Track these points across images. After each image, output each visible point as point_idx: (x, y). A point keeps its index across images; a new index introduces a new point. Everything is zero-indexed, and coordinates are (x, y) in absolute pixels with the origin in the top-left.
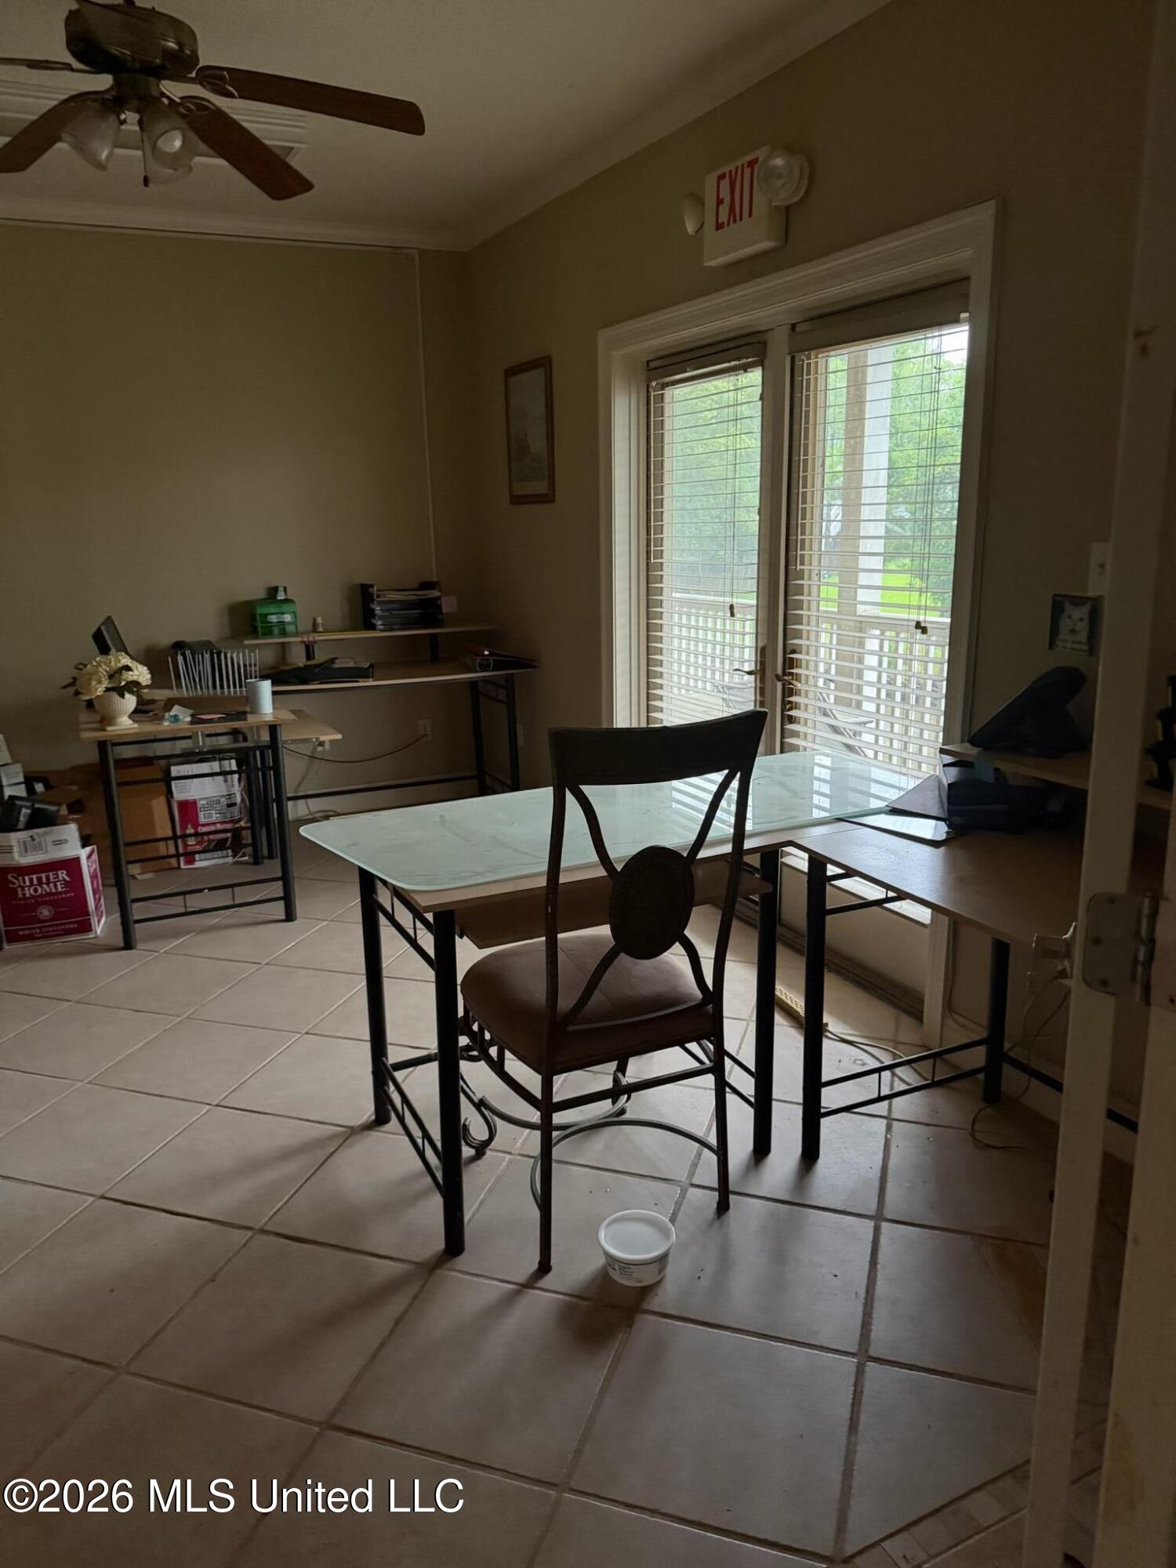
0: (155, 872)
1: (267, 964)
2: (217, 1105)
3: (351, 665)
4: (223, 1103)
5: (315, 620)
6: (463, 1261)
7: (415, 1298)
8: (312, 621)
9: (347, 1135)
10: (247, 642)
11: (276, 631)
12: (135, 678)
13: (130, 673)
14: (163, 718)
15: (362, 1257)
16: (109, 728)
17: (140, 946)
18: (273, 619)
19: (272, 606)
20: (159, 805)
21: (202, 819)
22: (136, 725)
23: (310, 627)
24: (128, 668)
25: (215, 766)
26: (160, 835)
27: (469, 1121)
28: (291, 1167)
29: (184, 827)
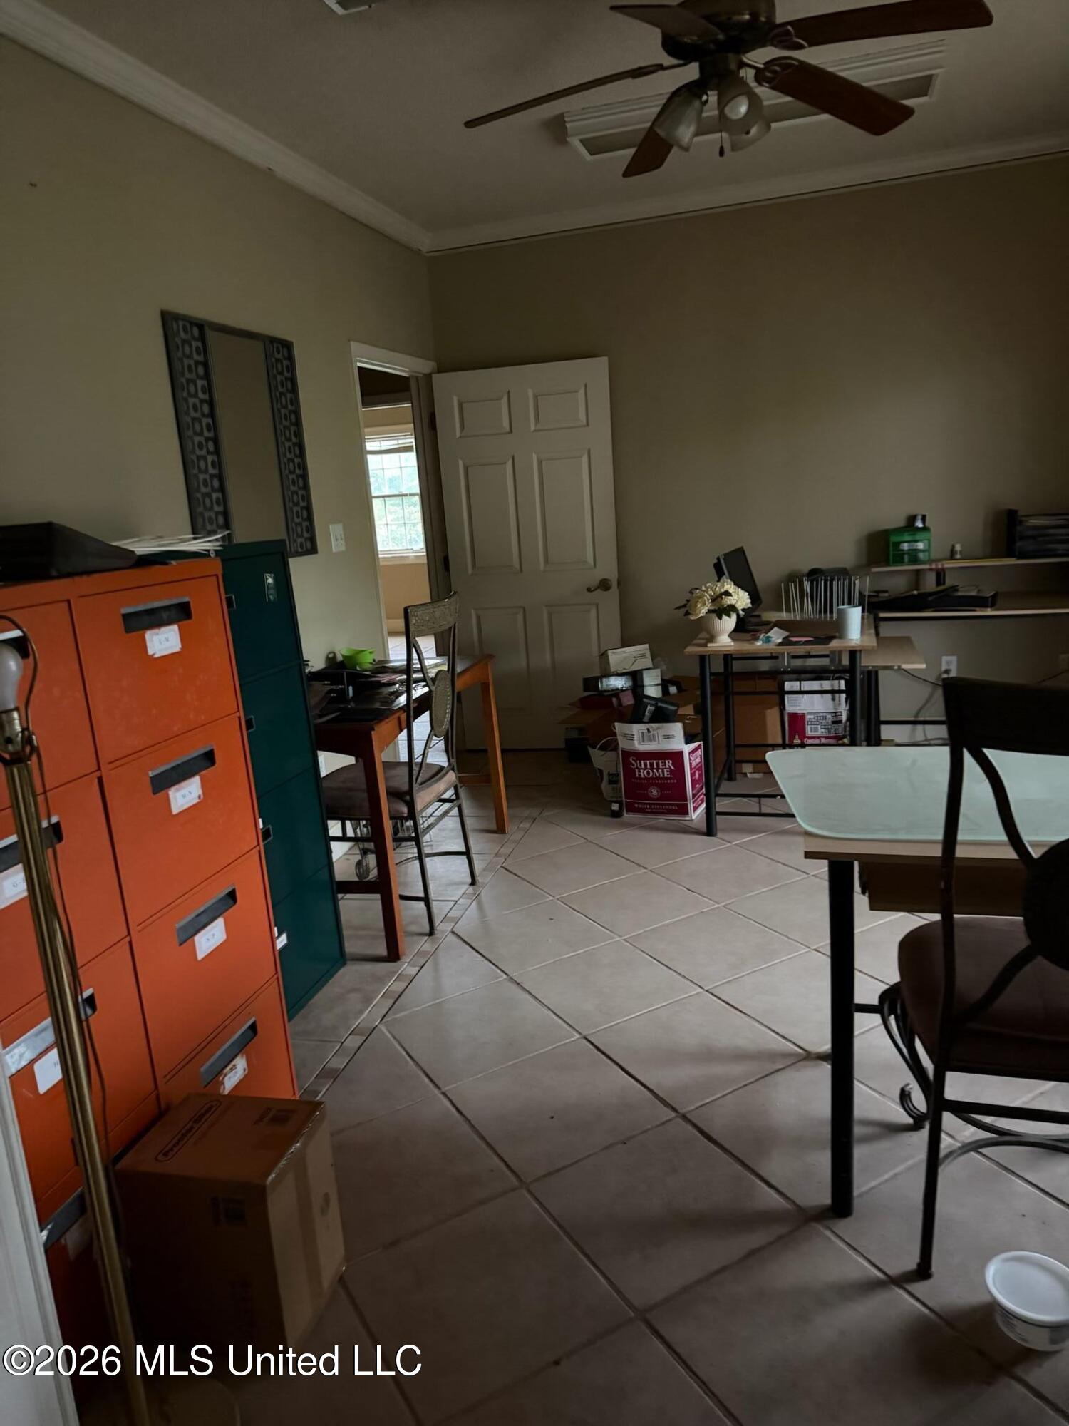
0: (765, 773)
1: (813, 876)
2: (707, 991)
3: (974, 593)
4: (712, 991)
5: (953, 547)
6: (842, 1226)
7: (780, 1238)
8: (950, 548)
9: (801, 1058)
10: (875, 570)
11: (906, 558)
12: (733, 602)
13: (730, 597)
14: (757, 639)
15: (753, 1178)
16: (709, 645)
17: (719, 835)
18: (905, 547)
19: (906, 534)
20: (772, 715)
21: (809, 732)
22: (732, 644)
23: (948, 554)
24: (727, 594)
25: (827, 685)
26: (770, 741)
27: (910, 1086)
28: (736, 1069)
29: (792, 737)
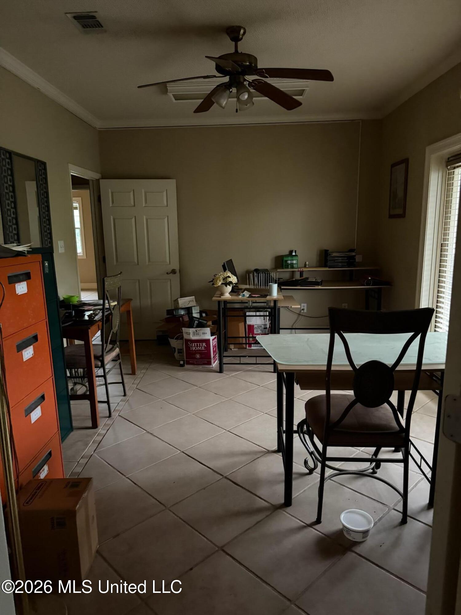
0: (238, 348)
1: (262, 386)
2: (228, 431)
3: (314, 280)
4: (230, 431)
5: (306, 263)
6: (289, 509)
7: (267, 516)
8: (304, 263)
9: (266, 453)
10: (278, 270)
11: (290, 266)
12: (231, 280)
13: (230, 278)
14: (240, 295)
15: (255, 497)
16: (222, 297)
17: (224, 372)
18: (289, 262)
19: (289, 257)
20: (241, 325)
21: (255, 332)
22: (230, 297)
23: (304, 266)
24: (229, 277)
25: (262, 313)
26: (241, 336)
27: (308, 459)
28: (244, 458)
29: (249, 334)
